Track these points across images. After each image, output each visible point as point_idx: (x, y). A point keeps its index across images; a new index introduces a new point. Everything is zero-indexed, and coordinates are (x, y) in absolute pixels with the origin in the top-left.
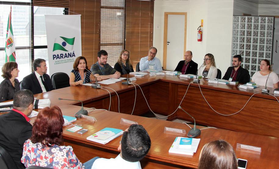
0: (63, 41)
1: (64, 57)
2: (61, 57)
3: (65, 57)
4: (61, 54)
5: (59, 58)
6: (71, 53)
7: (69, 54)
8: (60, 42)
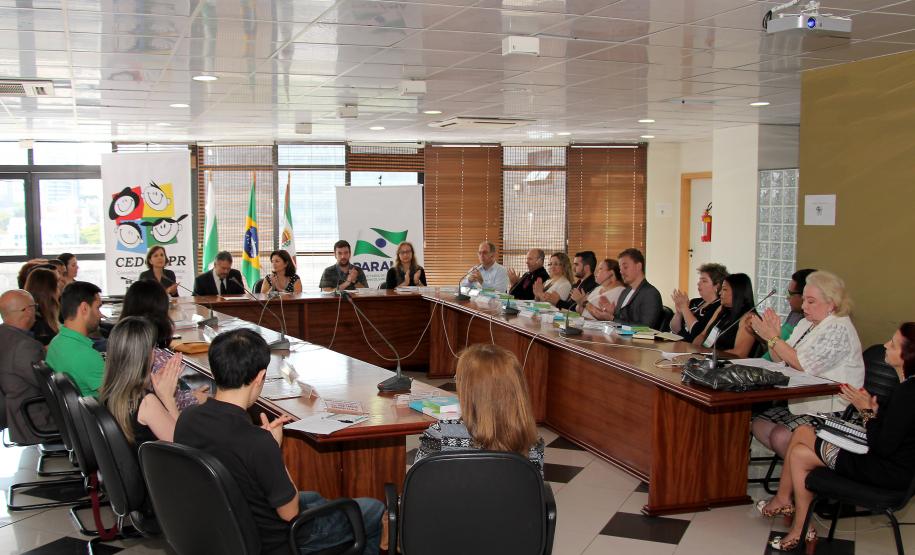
0: (379, 236)
1: (379, 268)
2: (372, 267)
3: (383, 268)
4: (372, 263)
8: (372, 238)
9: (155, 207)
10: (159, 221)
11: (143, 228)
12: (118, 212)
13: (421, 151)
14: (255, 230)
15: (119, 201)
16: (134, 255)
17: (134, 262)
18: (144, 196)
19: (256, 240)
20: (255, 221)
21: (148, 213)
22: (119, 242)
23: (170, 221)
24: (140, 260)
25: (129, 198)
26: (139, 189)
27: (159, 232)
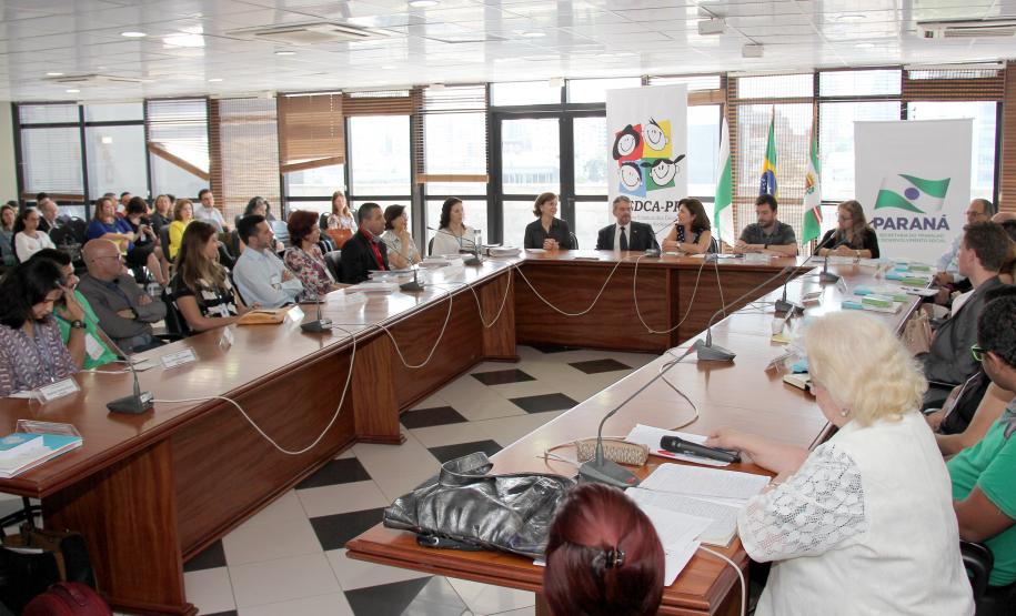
0: (909, 185)
2: (899, 224)
3: (913, 226)
4: (899, 219)
5: (893, 226)
6: (934, 220)
7: (926, 221)
8: (900, 188)
9: (654, 146)
10: (657, 162)
11: (643, 169)
12: (621, 152)
13: (1001, 72)
14: (772, 173)
15: (622, 140)
18: (644, 134)
20: (772, 163)
21: (649, 153)
22: (621, 184)
23: (668, 162)
25: (630, 137)
26: (639, 126)
27: (659, 174)
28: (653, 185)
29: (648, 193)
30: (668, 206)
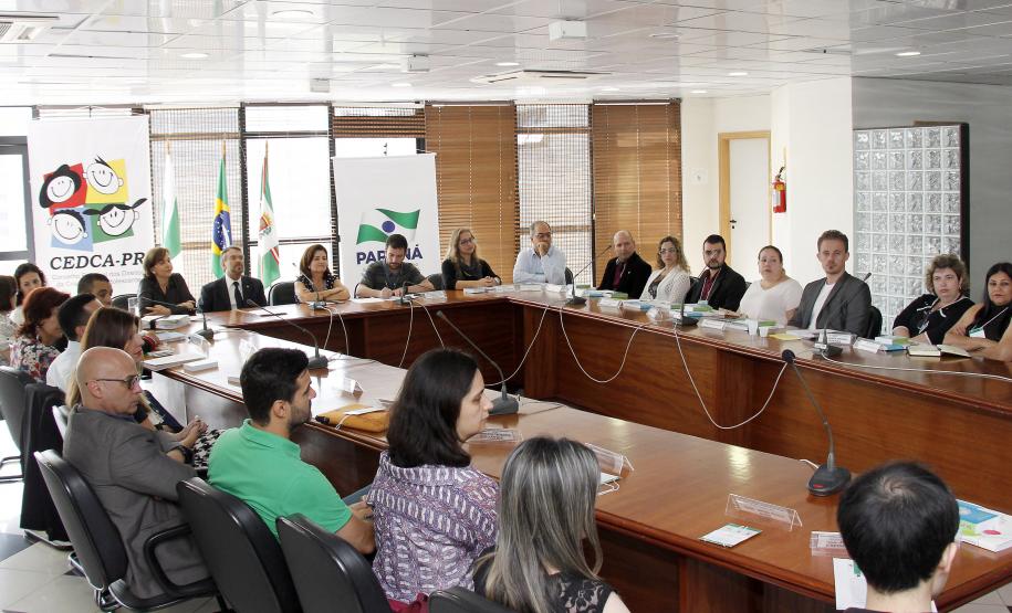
8: (378, 222)
9: (103, 190)
10: (108, 208)
11: (87, 218)
12: (51, 197)
13: (420, 112)
14: (228, 214)
15: (54, 183)
16: (76, 253)
17: (75, 262)
18: (87, 176)
19: (229, 228)
20: (227, 203)
21: (94, 198)
22: (54, 237)
23: (123, 207)
24: (83, 261)
25: (66, 179)
26: (80, 166)
27: (109, 222)
28: (102, 236)
29: (96, 245)
30: (125, 259)
